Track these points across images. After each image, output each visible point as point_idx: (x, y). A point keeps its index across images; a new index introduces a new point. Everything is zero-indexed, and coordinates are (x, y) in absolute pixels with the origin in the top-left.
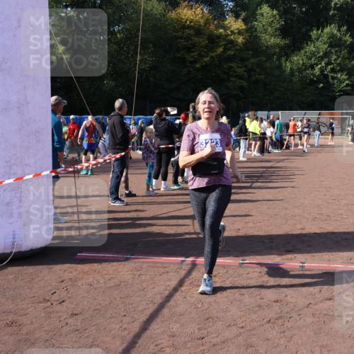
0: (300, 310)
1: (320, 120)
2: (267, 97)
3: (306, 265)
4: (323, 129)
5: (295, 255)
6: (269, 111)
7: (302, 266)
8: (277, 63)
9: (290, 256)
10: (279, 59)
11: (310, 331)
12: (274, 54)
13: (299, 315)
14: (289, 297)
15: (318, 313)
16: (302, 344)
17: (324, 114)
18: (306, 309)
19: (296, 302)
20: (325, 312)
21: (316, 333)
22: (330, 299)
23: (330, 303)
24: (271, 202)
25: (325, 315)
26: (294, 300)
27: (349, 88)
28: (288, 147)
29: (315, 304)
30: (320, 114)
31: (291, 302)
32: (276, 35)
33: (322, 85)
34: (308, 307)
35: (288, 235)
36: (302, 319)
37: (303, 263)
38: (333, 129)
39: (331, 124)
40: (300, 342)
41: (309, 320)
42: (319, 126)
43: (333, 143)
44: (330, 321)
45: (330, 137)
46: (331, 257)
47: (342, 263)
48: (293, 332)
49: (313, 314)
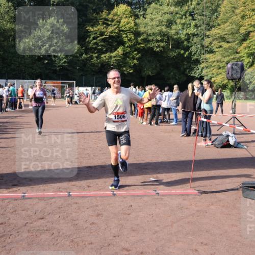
0: (19, 229)
1: (46, 87)
2: (6, 69)
3: (26, 194)
4: (49, 94)
5: (19, 188)
6: (7, 80)
7: (24, 196)
8: (13, 43)
9: (15, 189)
10: (14, 40)
11: (25, 243)
12: (10, 36)
13: (18, 232)
14: (11, 219)
15: (32, 229)
17: (49, 83)
18: (23, 228)
19: (16, 223)
20: (38, 228)
21: (29, 244)
22: (42, 218)
23: (42, 221)
24: (4, 149)
25: (37, 230)
26: (14, 222)
27: (66, 64)
28: (20, 107)
29: (31, 223)
30: (45, 83)
31: (13, 223)
32: (12, 22)
33: (46, 61)
34: (25, 226)
36: (20, 235)
37: (24, 193)
38: (54, 94)
39: (53, 90)
41: (25, 235)
43: (54, 105)
44: (41, 235)
45: (52, 99)
46: (46, 188)
47: (53, 191)
48: (12, 246)
49: (28, 231)
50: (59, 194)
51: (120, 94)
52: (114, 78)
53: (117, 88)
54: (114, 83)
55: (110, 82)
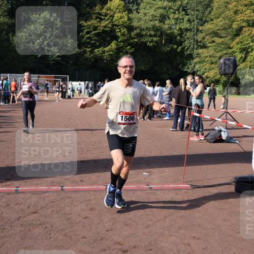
0: (12, 223)
1: (39, 82)
3: (19, 189)
4: (41, 88)
5: (13, 182)
7: (17, 190)
8: (6, 37)
9: (8, 183)
10: (7, 34)
11: (18, 237)
12: (3, 30)
13: (11, 226)
14: (4, 213)
15: (25, 223)
16: (11, 248)
17: (42, 77)
18: (16, 222)
19: (10, 217)
20: (31, 222)
21: (22, 239)
22: (35, 213)
23: (36, 215)
25: (31, 224)
26: (8, 216)
27: (59, 58)
28: (14, 101)
29: (24, 217)
30: (39, 77)
31: (6, 218)
32: (5, 16)
33: (40, 56)
34: (18, 220)
35: (8, 167)
36: (13, 229)
37: (18, 187)
38: (48, 88)
39: (47, 84)
40: (9, 246)
41: (18, 229)
42: (38, 86)
43: (48, 99)
44: (34, 229)
45: (46, 94)
46: (39, 182)
47: (46, 186)
48: (5, 240)
49: (21, 225)
50: (52, 188)
51: (131, 88)
52: (126, 67)
53: (128, 79)
54: (125, 73)
55: (121, 70)
